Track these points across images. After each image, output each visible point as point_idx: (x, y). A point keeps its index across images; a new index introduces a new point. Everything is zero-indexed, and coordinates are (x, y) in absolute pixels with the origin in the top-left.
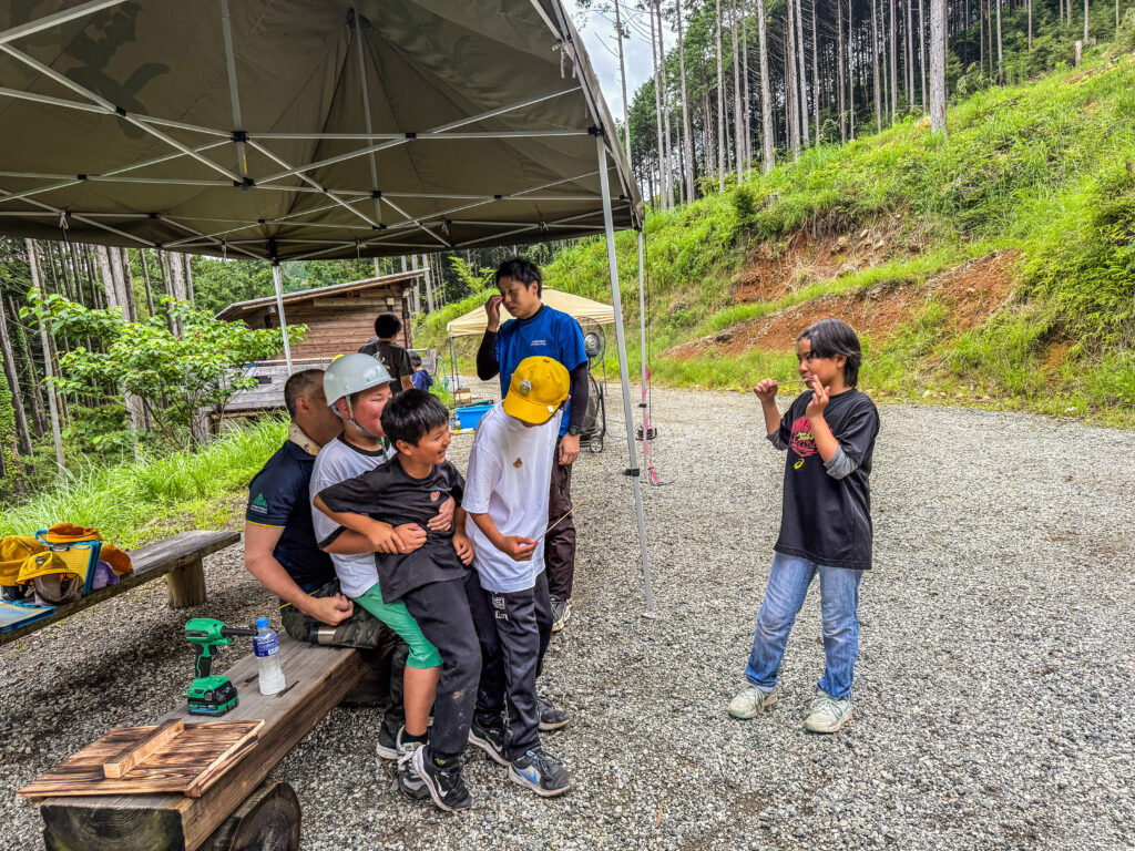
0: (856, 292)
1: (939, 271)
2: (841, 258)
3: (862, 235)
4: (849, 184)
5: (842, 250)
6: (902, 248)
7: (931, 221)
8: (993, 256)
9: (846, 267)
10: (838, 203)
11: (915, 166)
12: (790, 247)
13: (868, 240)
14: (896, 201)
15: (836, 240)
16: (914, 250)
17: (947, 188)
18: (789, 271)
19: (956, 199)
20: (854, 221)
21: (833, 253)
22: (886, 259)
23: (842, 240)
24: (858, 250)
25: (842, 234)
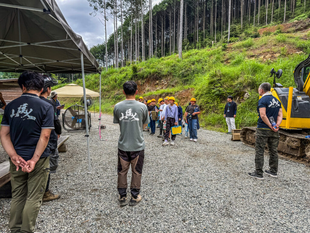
0: (159, 95)
1: (178, 91)
2: (157, 86)
4: (160, 68)
5: (157, 84)
6: (170, 85)
7: (177, 79)
8: (189, 89)
9: (158, 88)
10: (157, 72)
11: (174, 66)
12: (145, 82)
13: (163, 82)
14: (170, 74)
15: (156, 81)
16: (173, 86)
17: (181, 72)
18: (145, 88)
19: (183, 75)
20: (160, 77)
21: (155, 85)
22: (167, 87)
23: (157, 82)
24: (161, 85)
25: (157, 80)
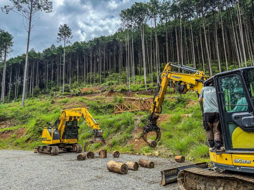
0: (3, 132)
1: (17, 129)
3: (6, 122)
4: (5, 113)
5: (3, 124)
6: (12, 125)
8: (25, 127)
9: (3, 127)
10: (3, 116)
11: (17, 112)
13: (7, 123)
14: (13, 117)
16: (15, 125)
17: (21, 116)
19: (23, 118)
20: (5, 119)
21: (1, 125)
22: (10, 126)
23: (3, 122)
24: (5, 124)
